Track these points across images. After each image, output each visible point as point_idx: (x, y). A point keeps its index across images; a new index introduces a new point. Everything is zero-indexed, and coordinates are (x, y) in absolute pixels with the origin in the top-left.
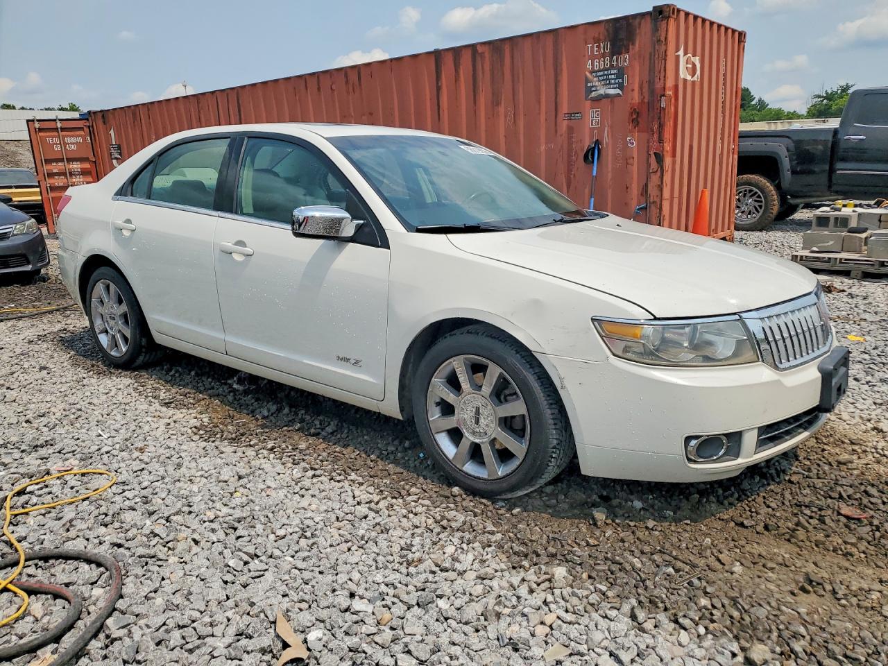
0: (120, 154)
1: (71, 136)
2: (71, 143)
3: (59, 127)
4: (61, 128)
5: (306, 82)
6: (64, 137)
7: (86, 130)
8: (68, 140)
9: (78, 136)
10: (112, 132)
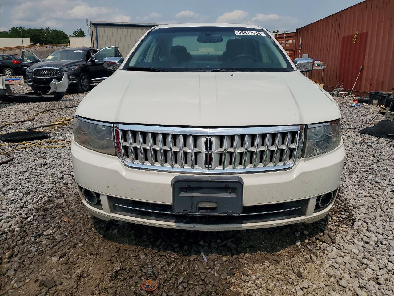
0: (301, 47)
1: (288, 40)
2: (288, 43)
3: (285, 36)
4: (285, 37)
5: (367, 4)
6: (285, 41)
7: (294, 37)
8: (287, 42)
9: (291, 40)
10: (301, 38)
